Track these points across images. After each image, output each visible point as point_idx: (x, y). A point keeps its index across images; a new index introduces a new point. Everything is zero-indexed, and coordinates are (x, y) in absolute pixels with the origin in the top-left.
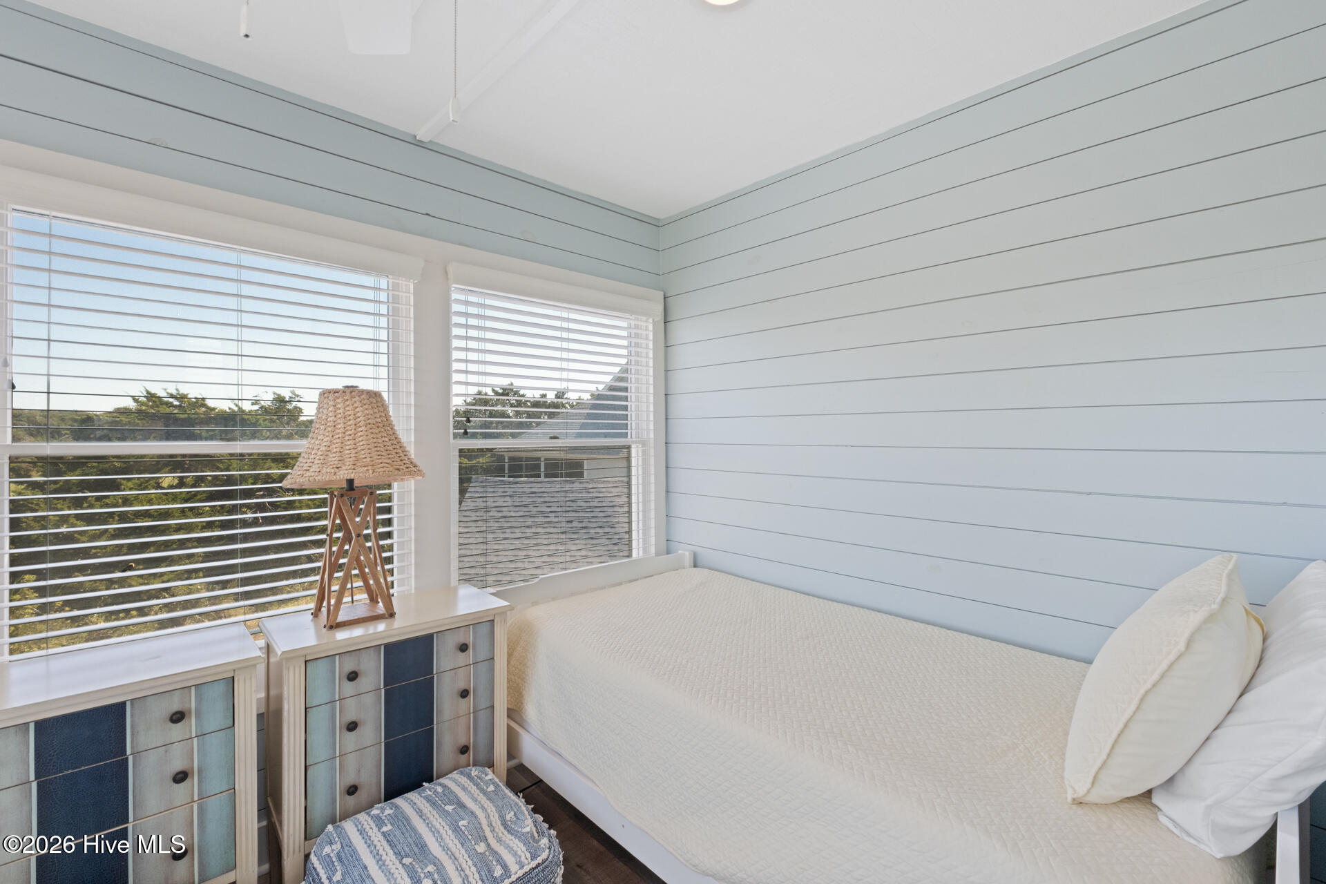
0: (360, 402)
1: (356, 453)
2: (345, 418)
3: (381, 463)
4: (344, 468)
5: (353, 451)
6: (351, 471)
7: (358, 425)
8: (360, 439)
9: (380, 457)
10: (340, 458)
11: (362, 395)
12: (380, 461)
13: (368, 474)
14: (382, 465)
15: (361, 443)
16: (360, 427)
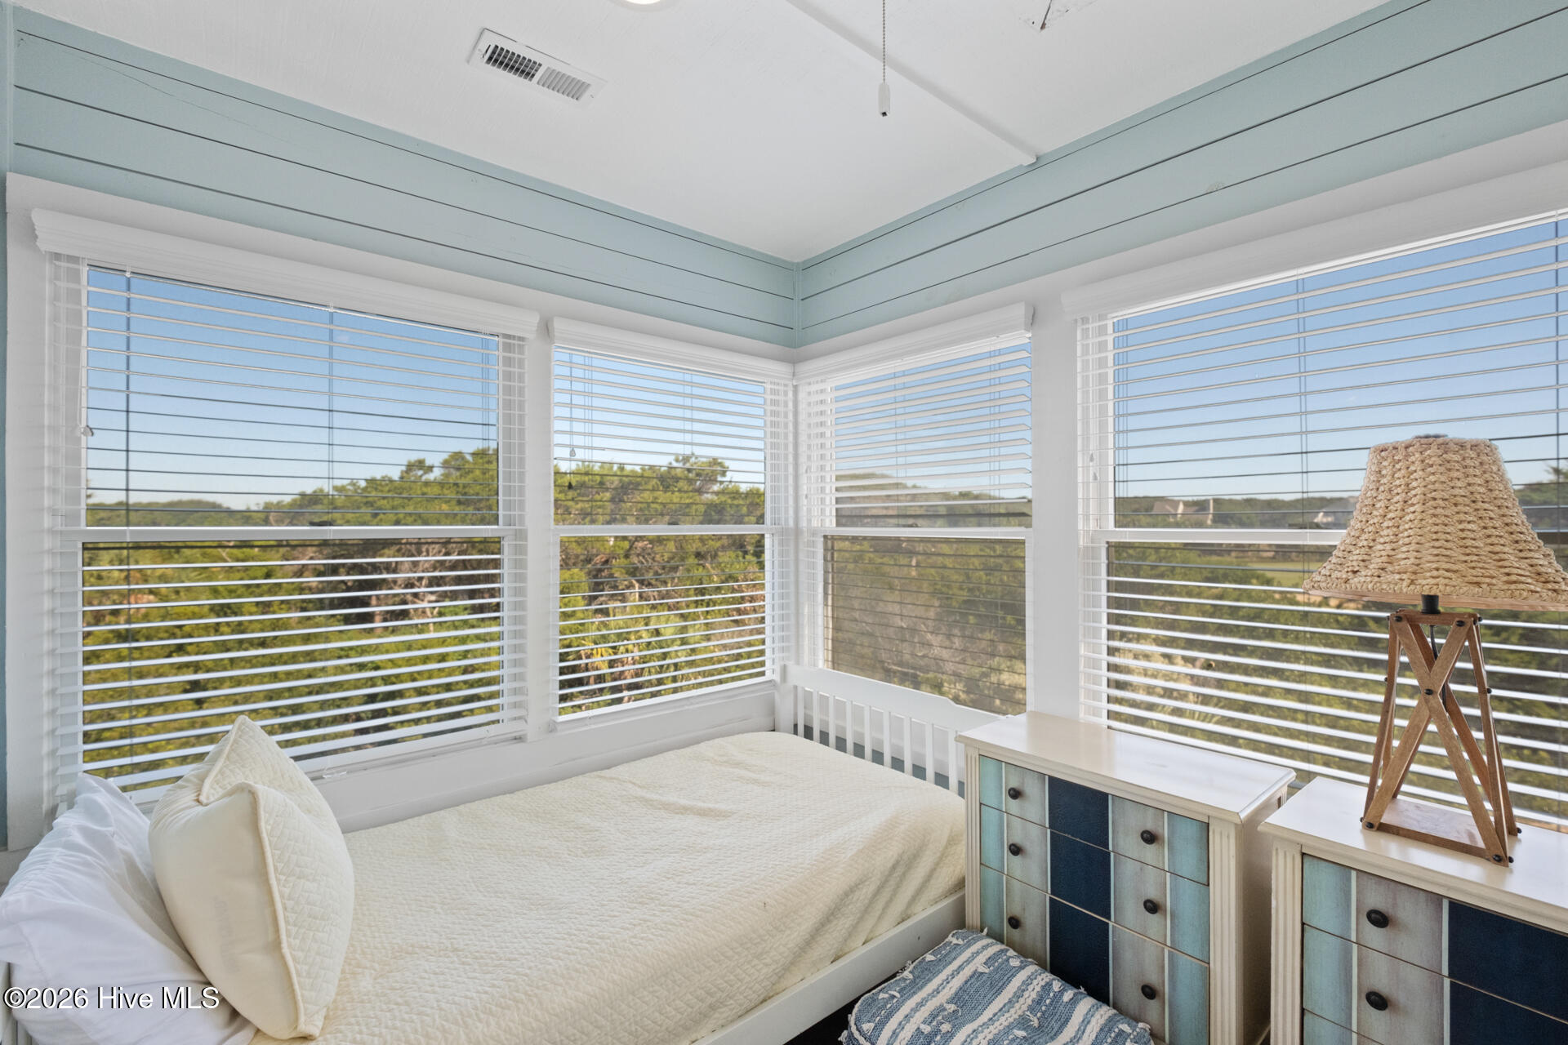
0: (1423, 461)
1: (1393, 550)
2: (1390, 490)
3: (1437, 569)
4: (1363, 573)
5: (1388, 547)
6: (1369, 579)
7: (1410, 502)
8: (1407, 526)
9: (1437, 558)
10: (1366, 557)
11: (1426, 450)
12: (1434, 565)
13: (1399, 586)
14: (1435, 573)
15: (1406, 534)
16: (1413, 505)
